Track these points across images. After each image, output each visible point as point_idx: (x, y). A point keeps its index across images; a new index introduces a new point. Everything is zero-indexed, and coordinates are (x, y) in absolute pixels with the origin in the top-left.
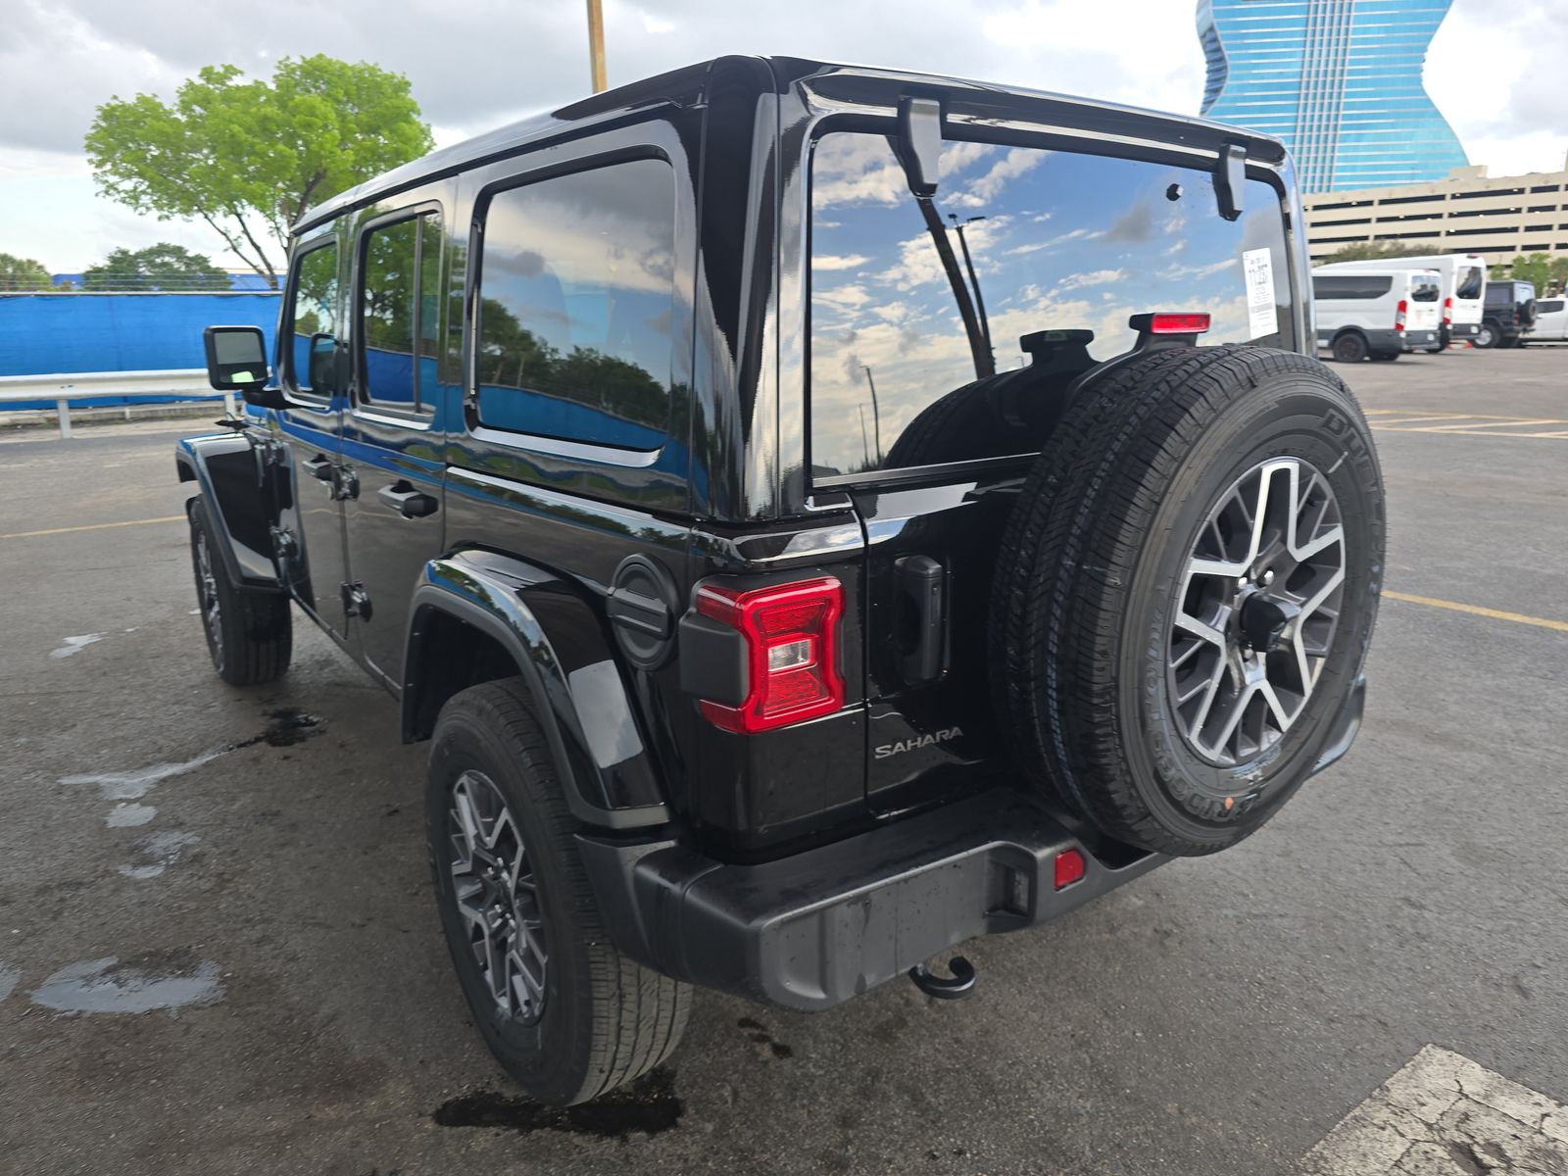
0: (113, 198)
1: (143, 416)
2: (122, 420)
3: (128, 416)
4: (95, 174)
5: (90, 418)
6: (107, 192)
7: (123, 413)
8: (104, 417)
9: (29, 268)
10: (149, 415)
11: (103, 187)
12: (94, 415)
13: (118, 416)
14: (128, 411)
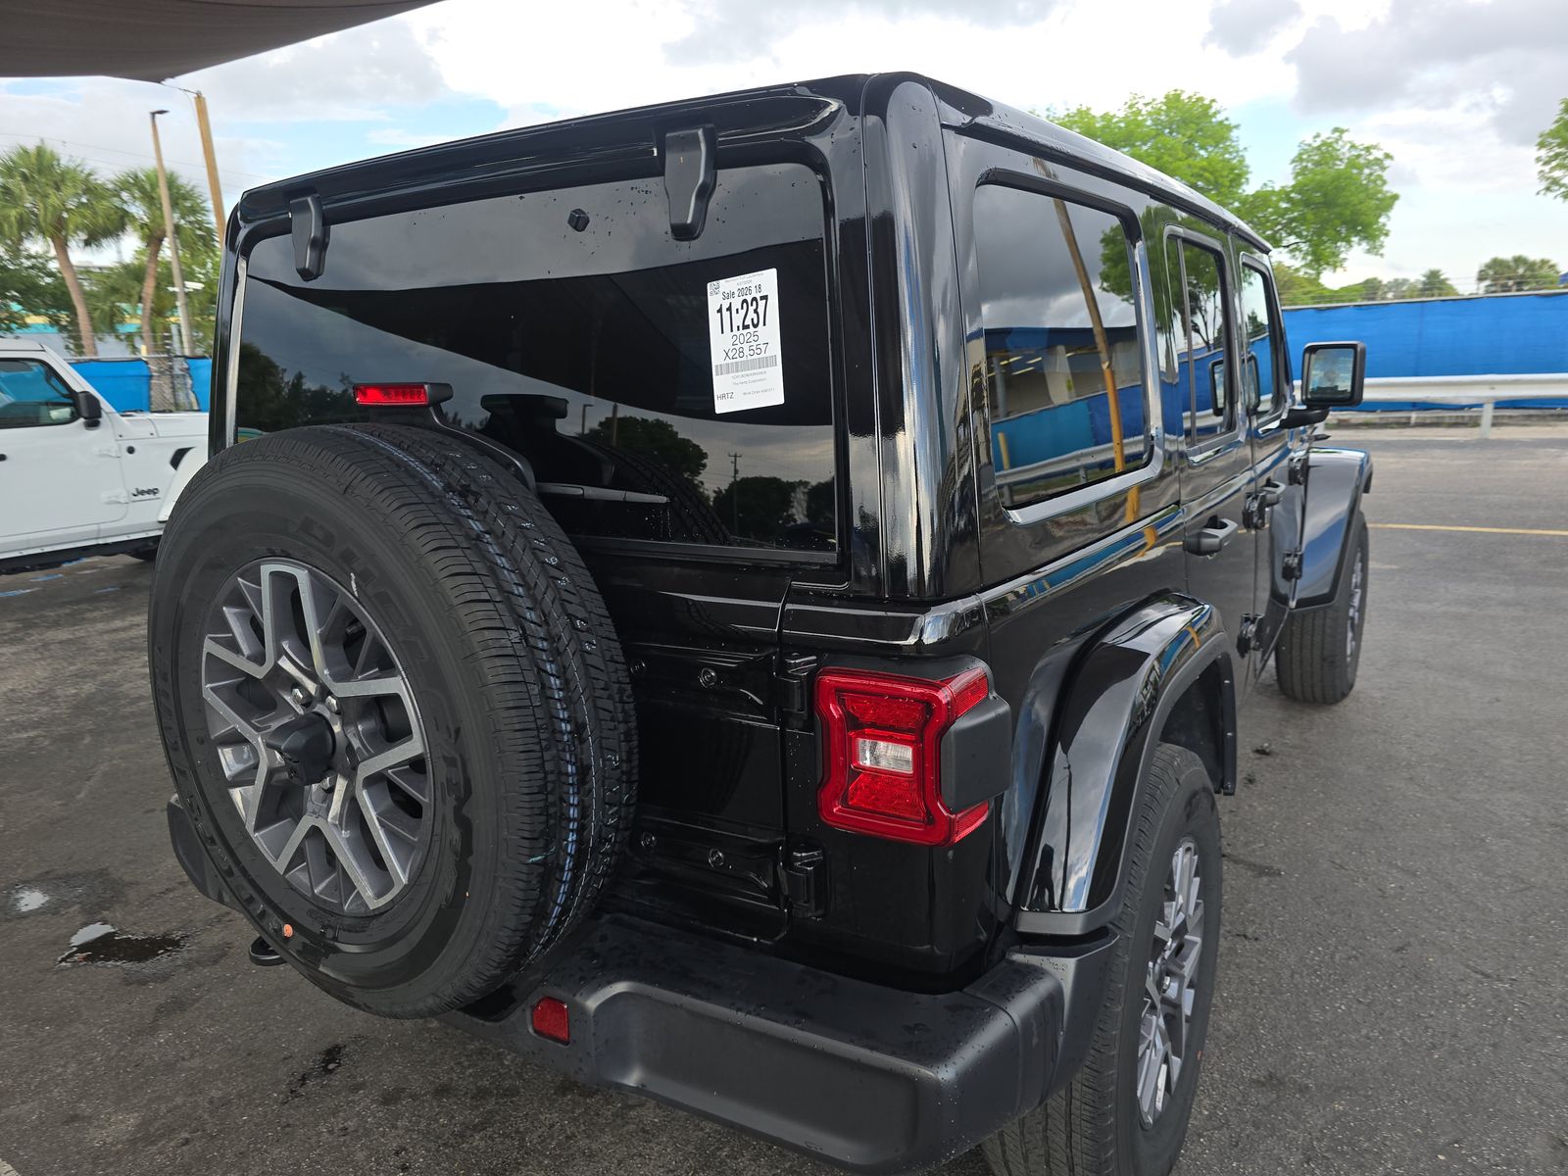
0: (1554, 194)
1: (1428, 421)
2: (1405, 424)
3: (1413, 421)
4: (1542, 171)
5: (1377, 421)
6: (1548, 189)
7: (1409, 418)
8: (1391, 420)
9: (1541, 267)
10: (1435, 420)
11: (1544, 184)
12: (1381, 418)
13: (1403, 421)
14: (1414, 416)
